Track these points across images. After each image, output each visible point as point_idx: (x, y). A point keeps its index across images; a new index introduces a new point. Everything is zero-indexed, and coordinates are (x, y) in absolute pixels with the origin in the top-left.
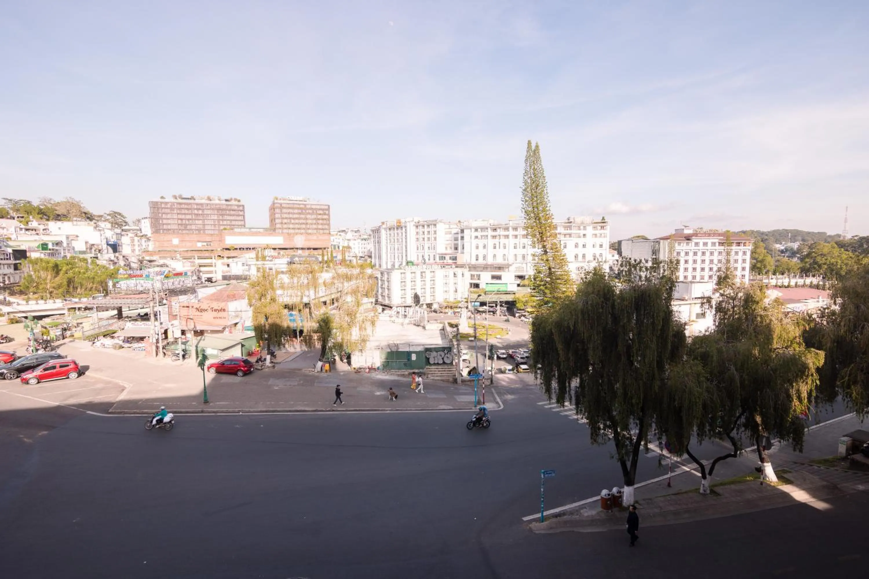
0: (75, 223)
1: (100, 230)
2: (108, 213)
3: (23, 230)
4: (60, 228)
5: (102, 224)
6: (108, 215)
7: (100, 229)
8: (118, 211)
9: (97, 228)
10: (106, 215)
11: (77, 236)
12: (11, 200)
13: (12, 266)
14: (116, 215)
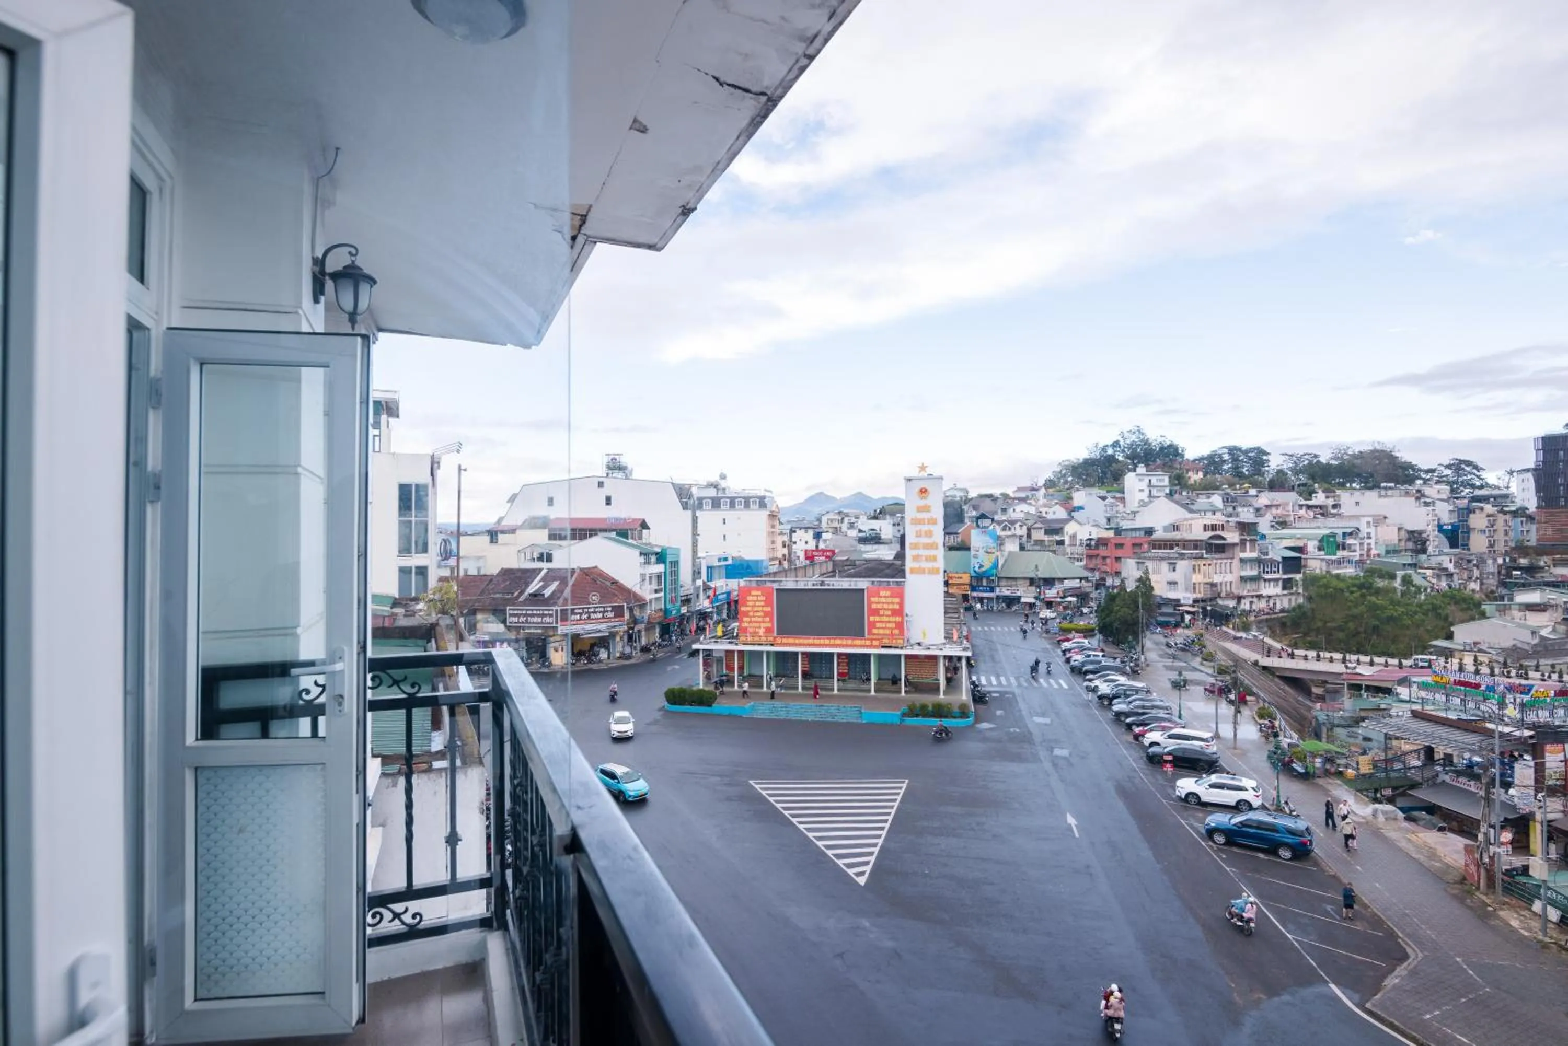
0: (1383, 492)
1: (1427, 504)
2: (1446, 463)
3: (1304, 508)
4: (1357, 503)
5: (1431, 491)
6: (1448, 467)
7: (1428, 500)
8: (1467, 458)
9: (1422, 500)
10: (1442, 468)
11: (1385, 518)
12: (1292, 456)
13: (1280, 583)
14: (1463, 466)
